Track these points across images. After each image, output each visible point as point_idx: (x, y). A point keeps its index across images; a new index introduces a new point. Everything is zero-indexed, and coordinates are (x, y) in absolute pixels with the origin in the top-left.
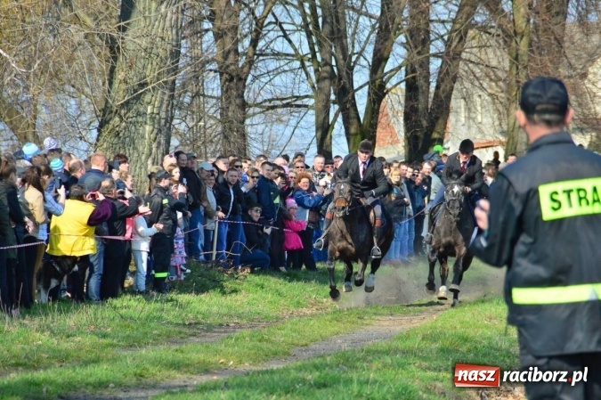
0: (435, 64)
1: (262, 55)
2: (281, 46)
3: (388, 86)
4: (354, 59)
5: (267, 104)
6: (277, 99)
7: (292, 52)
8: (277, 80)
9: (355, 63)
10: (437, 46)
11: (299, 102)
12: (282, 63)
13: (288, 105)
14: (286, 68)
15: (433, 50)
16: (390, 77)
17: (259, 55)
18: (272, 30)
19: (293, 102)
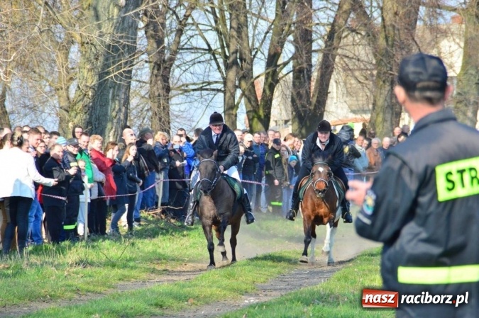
0: (316, 59)
1: (182, 49)
3: (280, 75)
4: (253, 53)
5: (184, 88)
6: (194, 84)
7: (206, 47)
8: (194, 69)
9: (254, 56)
10: (318, 44)
11: (208, 87)
12: (197, 55)
13: (201, 89)
14: (201, 59)
15: (315, 47)
16: (282, 69)
17: (180, 49)
18: (190, 29)
19: (204, 87)
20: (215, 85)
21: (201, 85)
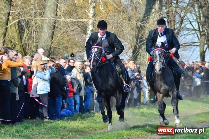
2: (189, 26)
5: (184, 45)
6: (187, 43)
7: (192, 28)
8: (187, 37)
11: (194, 44)
12: (189, 31)
13: (191, 45)
14: (190, 33)
17: (182, 29)
18: (186, 21)
19: (192, 44)
20: (196, 43)
21: (191, 44)
